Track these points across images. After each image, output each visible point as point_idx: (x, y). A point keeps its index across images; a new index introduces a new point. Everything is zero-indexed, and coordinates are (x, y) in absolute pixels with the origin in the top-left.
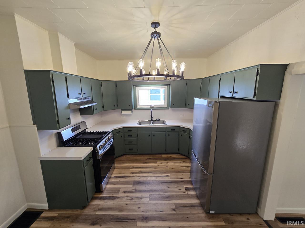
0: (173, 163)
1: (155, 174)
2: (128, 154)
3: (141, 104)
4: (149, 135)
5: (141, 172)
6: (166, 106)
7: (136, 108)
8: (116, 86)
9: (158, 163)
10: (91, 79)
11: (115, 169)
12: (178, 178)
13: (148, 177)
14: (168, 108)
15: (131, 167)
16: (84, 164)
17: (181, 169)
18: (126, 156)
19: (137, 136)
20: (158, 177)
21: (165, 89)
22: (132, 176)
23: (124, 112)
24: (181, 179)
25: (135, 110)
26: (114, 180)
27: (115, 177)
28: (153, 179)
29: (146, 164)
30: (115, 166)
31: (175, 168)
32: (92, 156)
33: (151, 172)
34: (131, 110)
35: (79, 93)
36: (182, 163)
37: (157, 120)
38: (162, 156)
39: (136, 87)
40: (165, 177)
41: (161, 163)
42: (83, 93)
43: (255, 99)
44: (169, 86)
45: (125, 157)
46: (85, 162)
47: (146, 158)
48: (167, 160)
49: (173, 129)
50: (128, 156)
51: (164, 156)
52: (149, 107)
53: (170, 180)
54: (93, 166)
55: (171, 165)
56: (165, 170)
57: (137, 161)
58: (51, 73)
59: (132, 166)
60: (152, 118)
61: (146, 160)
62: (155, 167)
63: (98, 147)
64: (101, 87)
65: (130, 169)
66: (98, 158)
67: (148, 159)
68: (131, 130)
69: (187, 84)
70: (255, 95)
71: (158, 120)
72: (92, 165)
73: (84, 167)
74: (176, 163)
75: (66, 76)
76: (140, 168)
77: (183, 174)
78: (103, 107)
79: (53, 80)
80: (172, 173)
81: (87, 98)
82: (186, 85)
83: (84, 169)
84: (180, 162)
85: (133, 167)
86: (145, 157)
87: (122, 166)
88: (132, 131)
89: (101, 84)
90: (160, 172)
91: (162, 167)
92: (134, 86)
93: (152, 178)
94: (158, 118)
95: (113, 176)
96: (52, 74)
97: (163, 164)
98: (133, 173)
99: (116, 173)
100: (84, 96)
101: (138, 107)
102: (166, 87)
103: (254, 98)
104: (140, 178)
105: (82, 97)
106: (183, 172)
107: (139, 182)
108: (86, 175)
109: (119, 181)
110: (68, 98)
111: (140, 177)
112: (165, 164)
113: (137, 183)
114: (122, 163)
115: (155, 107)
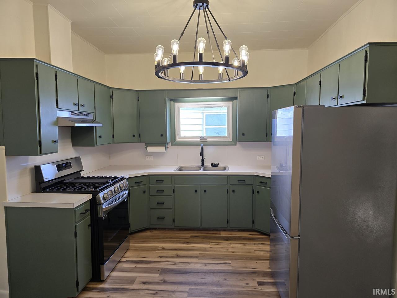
0: (240, 245)
1: (203, 259)
2: (156, 229)
3: (183, 134)
4: (196, 191)
5: (178, 256)
6: (230, 139)
7: (174, 143)
8: (139, 100)
9: (210, 243)
10: (95, 84)
11: (129, 251)
12: (246, 268)
13: (189, 263)
14: (234, 143)
15: (158, 248)
16: (76, 218)
17: (254, 254)
18: (150, 232)
19: (174, 192)
20: (208, 265)
21: (229, 107)
22: (159, 260)
23: (151, 149)
24: (253, 268)
25: (171, 145)
26: (125, 265)
27: (127, 262)
28: (199, 267)
29: (188, 244)
30: (129, 246)
31: (242, 252)
32: (89, 208)
33: (196, 257)
34: (163, 144)
35: (74, 103)
36: (258, 245)
37: (212, 165)
38: (220, 234)
39: (175, 103)
40: (221, 265)
41: (217, 244)
42: (81, 104)
43: (365, 102)
44: (235, 101)
45: (148, 233)
46: (78, 214)
47: (190, 235)
48: (230, 240)
49: (242, 179)
50: (156, 232)
51: (224, 234)
52: (198, 140)
53: (231, 269)
54: (90, 227)
55: (236, 247)
56: (224, 254)
57: (172, 240)
58: (35, 63)
59: (161, 247)
60: (203, 160)
61: (189, 239)
62: (206, 250)
63: (101, 195)
64: (111, 100)
65: (156, 250)
66: (99, 215)
67: (191, 237)
68: (162, 180)
69: (268, 95)
70: (364, 94)
71: (215, 166)
72: (89, 225)
73: (75, 222)
74: (246, 245)
75: (56, 72)
76: (176, 250)
77: (257, 261)
78: (113, 136)
79: (37, 74)
80: (236, 259)
81: (86, 115)
82: (268, 97)
83: (76, 226)
84: (255, 244)
85: (163, 249)
86: (188, 234)
87: (142, 246)
88: (164, 183)
89: (111, 94)
90: (213, 257)
91: (218, 250)
92: (171, 100)
93: (196, 265)
94: (215, 162)
95: (124, 259)
96: (37, 65)
97: (221, 246)
98: (161, 257)
99: (130, 256)
100: (81, 109)
101: (177, 140)
102: (230, 103)
103: (364, 100)
104: (174, 265)
105: (79, 110)
106: (258, 259)
107: (171, 270)
108: (77, 238)
109: (136, 267)
110: (57, 107)
111: (175, 263)
112: (225, 245)
113: (168, 271)
114: (143, 242)
115: (209, 140)
